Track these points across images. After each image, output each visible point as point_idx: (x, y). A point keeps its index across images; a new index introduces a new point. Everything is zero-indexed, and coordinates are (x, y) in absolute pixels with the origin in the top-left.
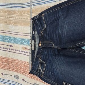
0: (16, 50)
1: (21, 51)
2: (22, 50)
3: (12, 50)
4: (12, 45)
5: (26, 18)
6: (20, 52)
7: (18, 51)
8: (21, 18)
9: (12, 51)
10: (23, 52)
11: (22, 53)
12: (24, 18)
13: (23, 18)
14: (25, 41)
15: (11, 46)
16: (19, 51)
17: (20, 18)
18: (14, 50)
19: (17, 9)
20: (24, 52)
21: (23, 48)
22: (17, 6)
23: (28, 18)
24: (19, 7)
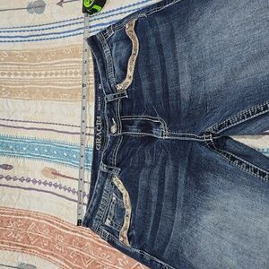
0: (22, 180)
1: (40, 183)
2: (44, 179)
3: (8, 178)
4: (10, 161)
5: (52, 74)
6: (37, 186)
7: (28, 180)
8: (32, 73)
9: (11, 182)
10: (45, 183)
11: (42, 187)
12: (43, 72)
13: (40, 75)
14: (49, 149)
15: (6, 167)
16: (35, 182)
17: (29, 74)
18: (15, 179)
19: (19, 46)
20: (50, 185)
21: (45, 172)
22: (18, 34)
23: (57, 74)
24: (24, 39)
